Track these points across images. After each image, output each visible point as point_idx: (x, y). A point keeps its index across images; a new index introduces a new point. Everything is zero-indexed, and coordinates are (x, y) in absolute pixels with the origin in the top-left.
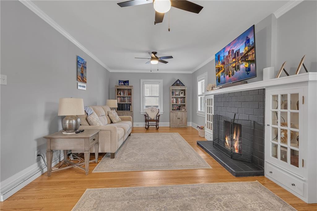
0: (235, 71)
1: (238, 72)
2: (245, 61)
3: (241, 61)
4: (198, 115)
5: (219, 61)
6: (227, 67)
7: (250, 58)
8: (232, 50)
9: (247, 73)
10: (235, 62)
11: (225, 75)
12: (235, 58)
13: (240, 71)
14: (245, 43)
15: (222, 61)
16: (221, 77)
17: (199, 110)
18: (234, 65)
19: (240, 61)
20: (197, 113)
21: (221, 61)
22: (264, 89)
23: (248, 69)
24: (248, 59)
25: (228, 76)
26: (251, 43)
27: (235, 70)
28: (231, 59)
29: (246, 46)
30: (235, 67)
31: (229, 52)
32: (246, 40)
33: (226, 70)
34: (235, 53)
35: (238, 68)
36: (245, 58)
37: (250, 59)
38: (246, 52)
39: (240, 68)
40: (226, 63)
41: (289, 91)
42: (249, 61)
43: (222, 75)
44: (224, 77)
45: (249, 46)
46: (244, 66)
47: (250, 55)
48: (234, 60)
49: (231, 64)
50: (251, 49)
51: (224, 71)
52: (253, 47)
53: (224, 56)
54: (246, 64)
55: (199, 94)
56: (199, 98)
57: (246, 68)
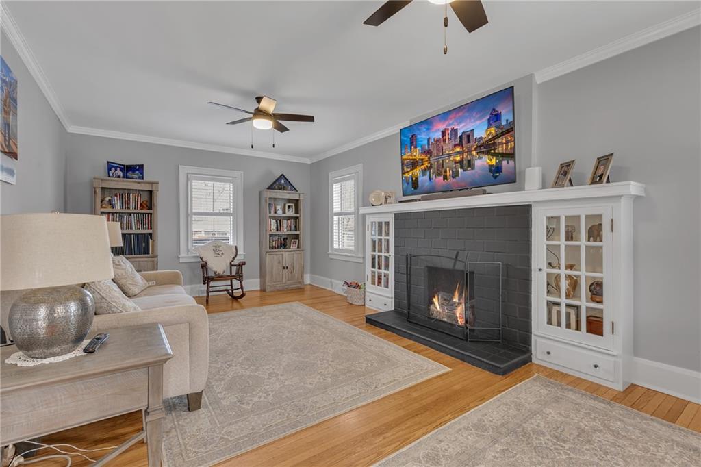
0: (460, 170)
1: (469, 171)
2: (488, 153)
3: (477, 153)
4: (330, 256)
5: (416, 147)
6: (438, 162)
7: (500, 149)
8: (452, 129)
9: (493, 176)
10: (461, 153)
11: (433, 176)
12: (461, 144)
13: (473, 171)
14: (489, 120)
15: (423, 147)
16: (420, 179)
17: (336, 246)
18: (458, 158)
19: (474, 153)
20: (330, 252)
21: (419, 148)
22: (529, 206)
23: (497, 169)
24: (496, 151)
25: (442, 178)
26: (504, 123)
27: (462, 167)
28: (451, 146)
29: (490, 125)
30: (461, 162)
31: (443, 133)
32: (491, 114)
33: (435, 166)
34: (461, 137)
35: (470, 164)
36: (487, 147)
37: (501, 151)
38: (490, 137)
39: (474, 164)
40: (434, 152)
41: (583, 211)
42: (499, 154)
43: (424, 174)
44: (430, 179)
45: (497, 127)
46: (483, 162)
47: (502, 144)
48: (458, 149)
49: (450, 155)
50: (503, 134)
51: (429, 168)
52: (510, 130)
53: (429, 140)
54: (491, 160)
55: (336, 209)
56: (336, 219)
57: (491, 166)
